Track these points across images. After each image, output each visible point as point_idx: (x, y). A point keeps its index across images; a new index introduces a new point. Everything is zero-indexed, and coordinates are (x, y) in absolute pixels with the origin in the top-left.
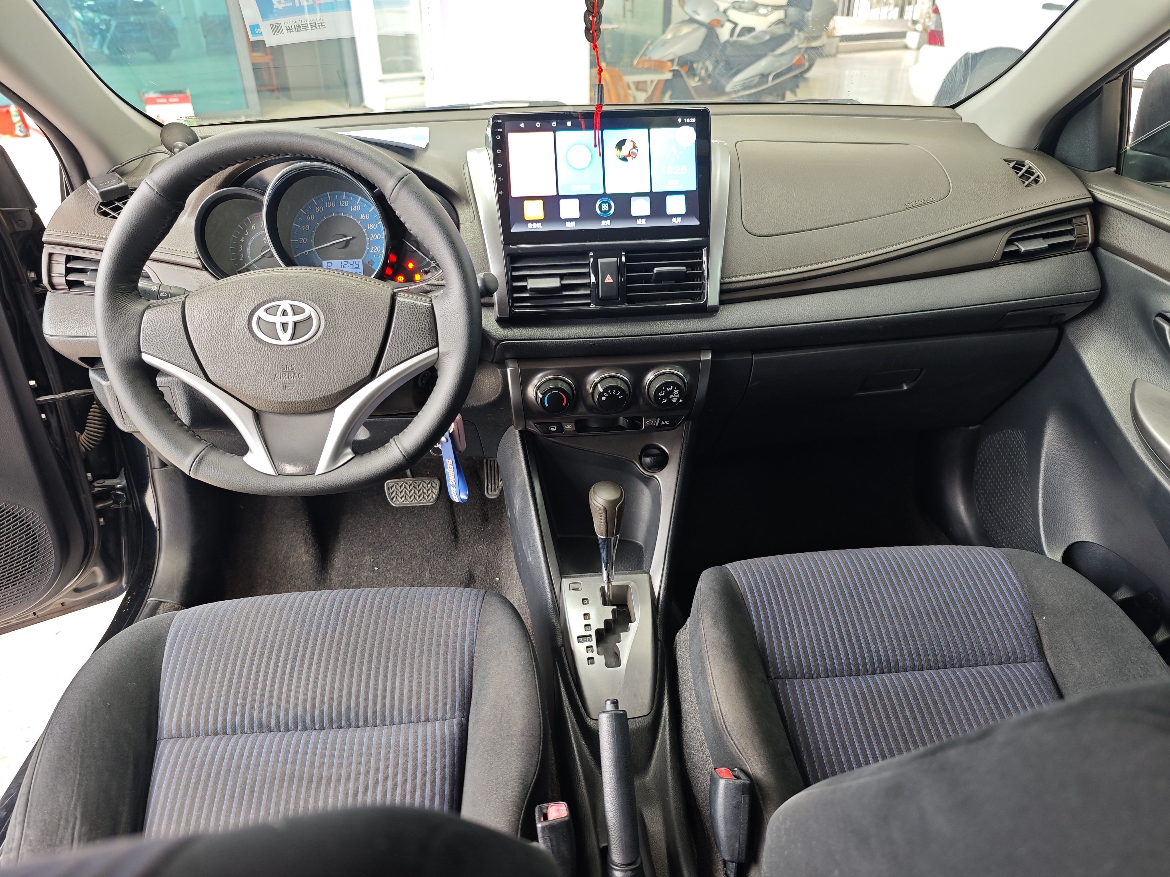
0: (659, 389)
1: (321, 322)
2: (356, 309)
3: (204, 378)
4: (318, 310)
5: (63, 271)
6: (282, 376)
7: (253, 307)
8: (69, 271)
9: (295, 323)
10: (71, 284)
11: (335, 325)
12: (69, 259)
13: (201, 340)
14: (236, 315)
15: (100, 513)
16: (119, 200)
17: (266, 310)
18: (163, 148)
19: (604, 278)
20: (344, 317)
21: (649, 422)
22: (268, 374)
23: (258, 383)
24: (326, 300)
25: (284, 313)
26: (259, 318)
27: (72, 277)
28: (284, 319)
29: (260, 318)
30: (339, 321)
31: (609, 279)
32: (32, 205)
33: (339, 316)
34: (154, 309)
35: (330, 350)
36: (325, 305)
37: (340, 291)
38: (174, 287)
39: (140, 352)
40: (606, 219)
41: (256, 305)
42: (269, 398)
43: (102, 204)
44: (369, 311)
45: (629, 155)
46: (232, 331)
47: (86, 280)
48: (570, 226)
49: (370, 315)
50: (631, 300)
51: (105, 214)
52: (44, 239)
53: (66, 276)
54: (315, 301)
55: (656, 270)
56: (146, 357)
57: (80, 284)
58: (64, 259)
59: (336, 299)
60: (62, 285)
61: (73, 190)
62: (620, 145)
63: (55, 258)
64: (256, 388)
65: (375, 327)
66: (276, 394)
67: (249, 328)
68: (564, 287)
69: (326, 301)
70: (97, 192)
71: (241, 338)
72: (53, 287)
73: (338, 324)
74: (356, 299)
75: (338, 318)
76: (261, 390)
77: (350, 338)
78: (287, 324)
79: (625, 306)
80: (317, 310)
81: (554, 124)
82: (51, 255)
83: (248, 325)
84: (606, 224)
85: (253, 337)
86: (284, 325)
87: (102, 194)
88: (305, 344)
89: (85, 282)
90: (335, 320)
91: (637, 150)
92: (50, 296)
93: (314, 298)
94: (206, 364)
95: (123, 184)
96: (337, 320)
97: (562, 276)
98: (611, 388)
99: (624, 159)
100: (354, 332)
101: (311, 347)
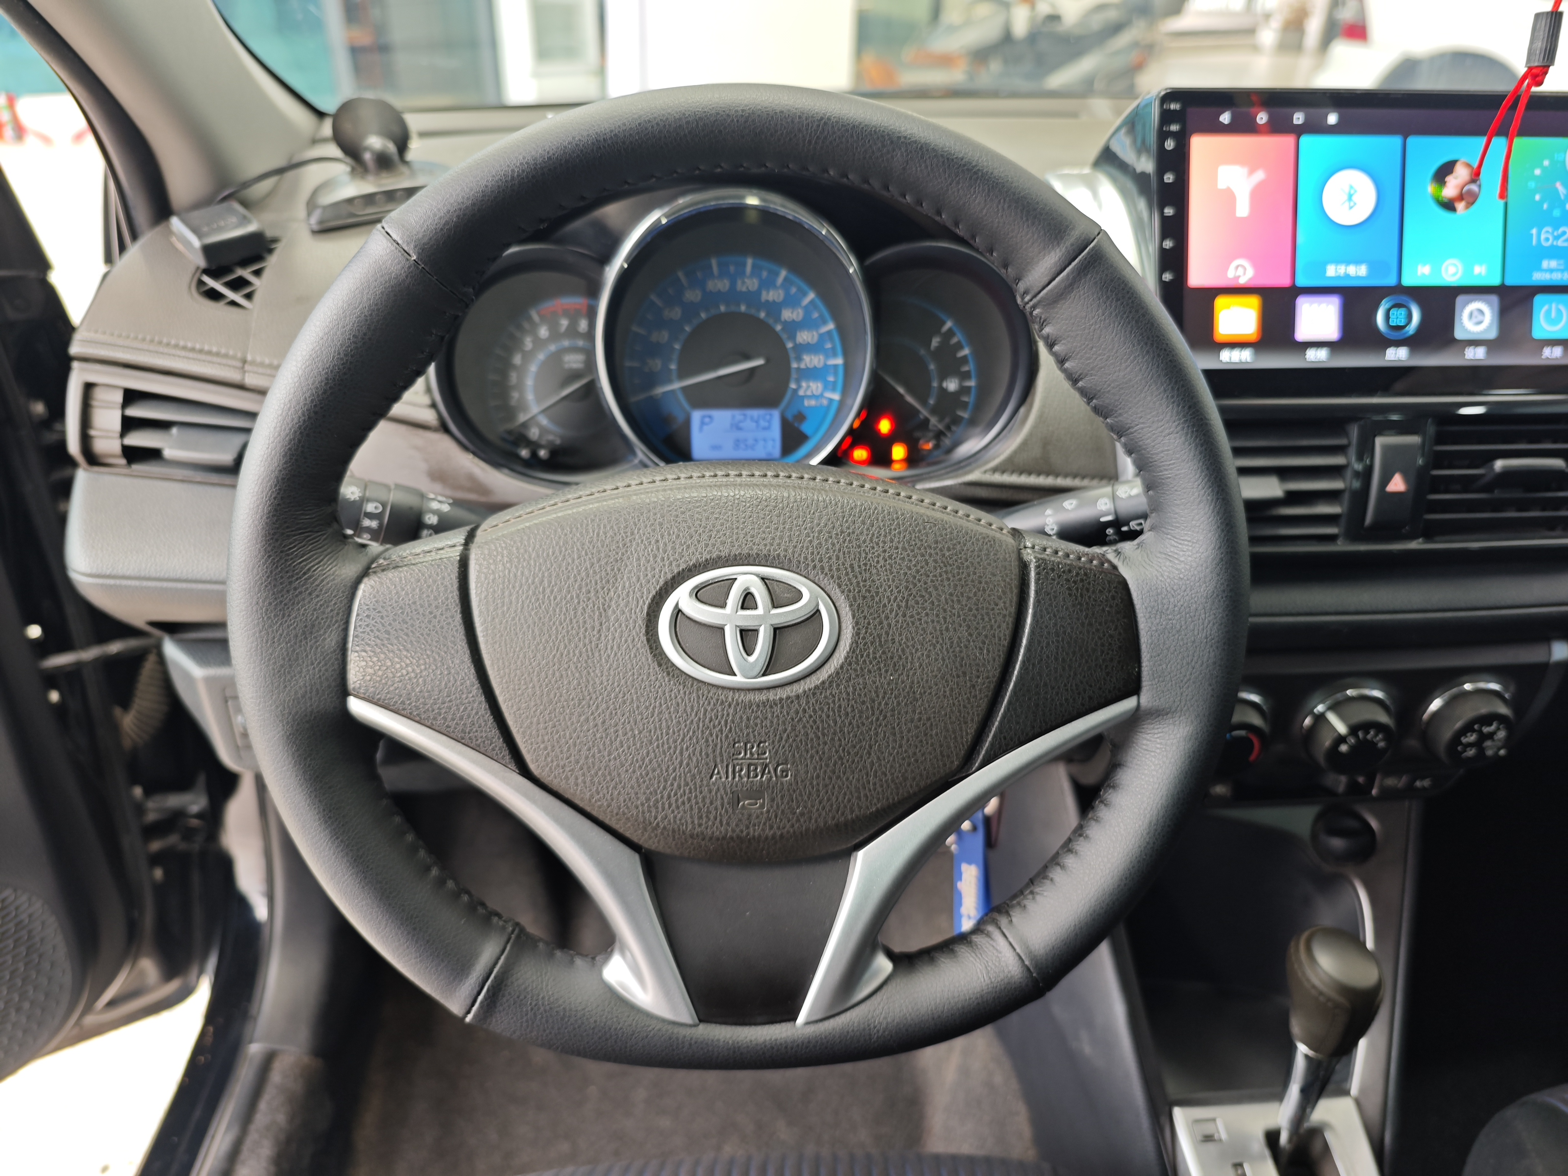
0: (1468, 728)
1: (844, 625)
2: (934, 593)
3: (514, 768)
4: (836, 593)
5: (117, 425)
6: (730, 770)
7: (661, 582)
8: (129, 424)
9: (778, 631)
10: (133, 455)
11: (880, 636)
12: (131, 397)
13: (513, 667)
14: (614, 606)
15: (156, 860)
16: (245, 263)
17: (697, 594)
18: (333, 150)
19: (1386, 479)
20: (904, 615)
21: (1391, 782)
22: (692, 765)
23: (664, 788)
24: (856, 566)
25: (747, 601)
26: (678, 612)
27: (138, 439)
28: (747, 617)
29: (680, 611)
30: (889, 625)
31: (1397, 484)
32: (42, 264)
33: (891, 611)
34: (382, 575)
35: (863, 703)
36: (854, 581)
37: (892, 541)
38: (398, 487)
39: (344, 692)
40: (1398, 343)
41: (669, 576)
42: (690, 827)
43: (206, 272)
44: (969, 598)
45: (1461, 197)
46: (601, 646)
47: (171, 447)
48: (1317, 357)
49: (970, 610)
50: (1429, 532)
51: (214, 295)
52: (75, 349)
53: (123, 434)
54: (826, 570)
55: (1499, 464)
56: (357, 707)
57: (153, 455)
58: (119, 397)
59: (882, 563)
60: (114, 456)
61: (135, 237)
62: (1443, 173)
63: (99, 395)
64: (657, 801)
65: (984, 643)
66: (712, 817)
67: (648, 640)
68: (1293, 498)
69: (857, 569)
70: (196, 243)
71: (625, 666)
72: (92, 459)
73: (887, 634)
74: (931, 564)
75: (887, 618)
76: (670, 805)
77: (919, 672)
78: (756, 631)
79: (1414, 545)
80: (832, 594)
81: (1299, 118)
82: (89, 388)
83: (647, 633)
84: (1397, 355)
85: (660, 665)
86: (747, 636)
87: (209, 250)
88: (799, 688)
89: (168, 453)
90: (881, 623)
91: (1480, 186)
92: (83, 478)
93: (825, 560)
94: (524, 733)
95: (252, 228)
96: (885, 623)
97: (1283, 473)
98: (1367, 726)
99: (1449, 206)
100: (928, 656)
101: (814, 694)
